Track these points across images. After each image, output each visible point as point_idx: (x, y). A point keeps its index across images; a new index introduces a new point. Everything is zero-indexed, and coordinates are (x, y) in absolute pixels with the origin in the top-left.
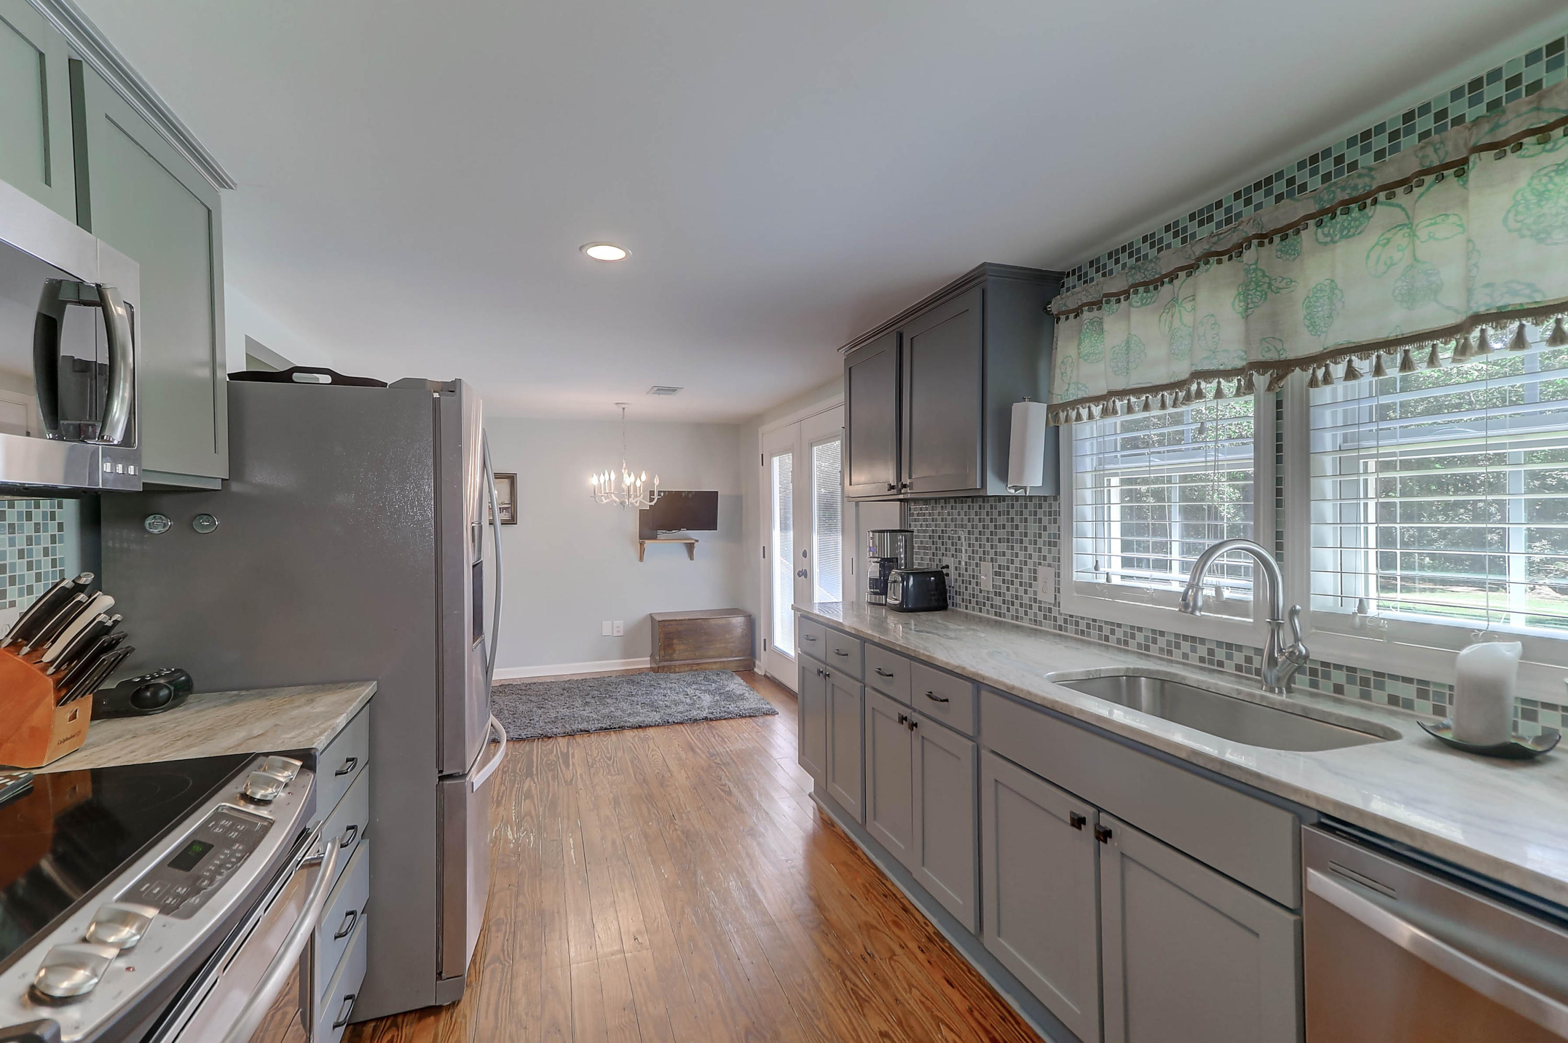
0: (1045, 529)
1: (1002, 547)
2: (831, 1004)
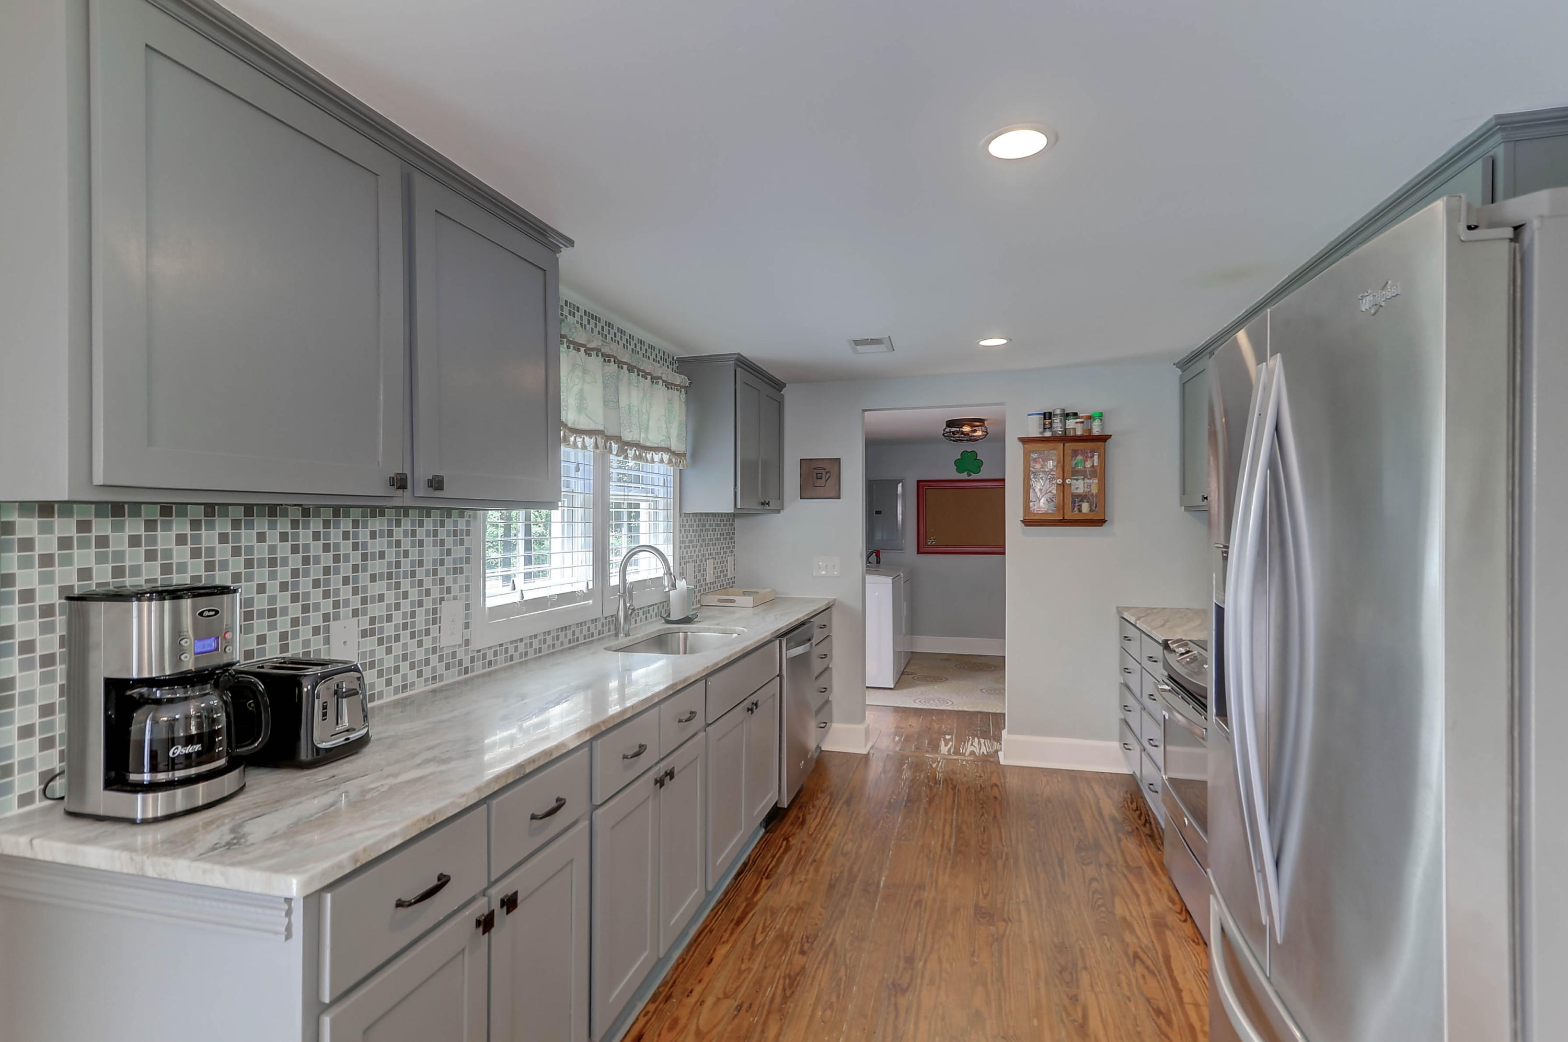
0: (449, 552)
1: (377, 588)
2: (820, 985)
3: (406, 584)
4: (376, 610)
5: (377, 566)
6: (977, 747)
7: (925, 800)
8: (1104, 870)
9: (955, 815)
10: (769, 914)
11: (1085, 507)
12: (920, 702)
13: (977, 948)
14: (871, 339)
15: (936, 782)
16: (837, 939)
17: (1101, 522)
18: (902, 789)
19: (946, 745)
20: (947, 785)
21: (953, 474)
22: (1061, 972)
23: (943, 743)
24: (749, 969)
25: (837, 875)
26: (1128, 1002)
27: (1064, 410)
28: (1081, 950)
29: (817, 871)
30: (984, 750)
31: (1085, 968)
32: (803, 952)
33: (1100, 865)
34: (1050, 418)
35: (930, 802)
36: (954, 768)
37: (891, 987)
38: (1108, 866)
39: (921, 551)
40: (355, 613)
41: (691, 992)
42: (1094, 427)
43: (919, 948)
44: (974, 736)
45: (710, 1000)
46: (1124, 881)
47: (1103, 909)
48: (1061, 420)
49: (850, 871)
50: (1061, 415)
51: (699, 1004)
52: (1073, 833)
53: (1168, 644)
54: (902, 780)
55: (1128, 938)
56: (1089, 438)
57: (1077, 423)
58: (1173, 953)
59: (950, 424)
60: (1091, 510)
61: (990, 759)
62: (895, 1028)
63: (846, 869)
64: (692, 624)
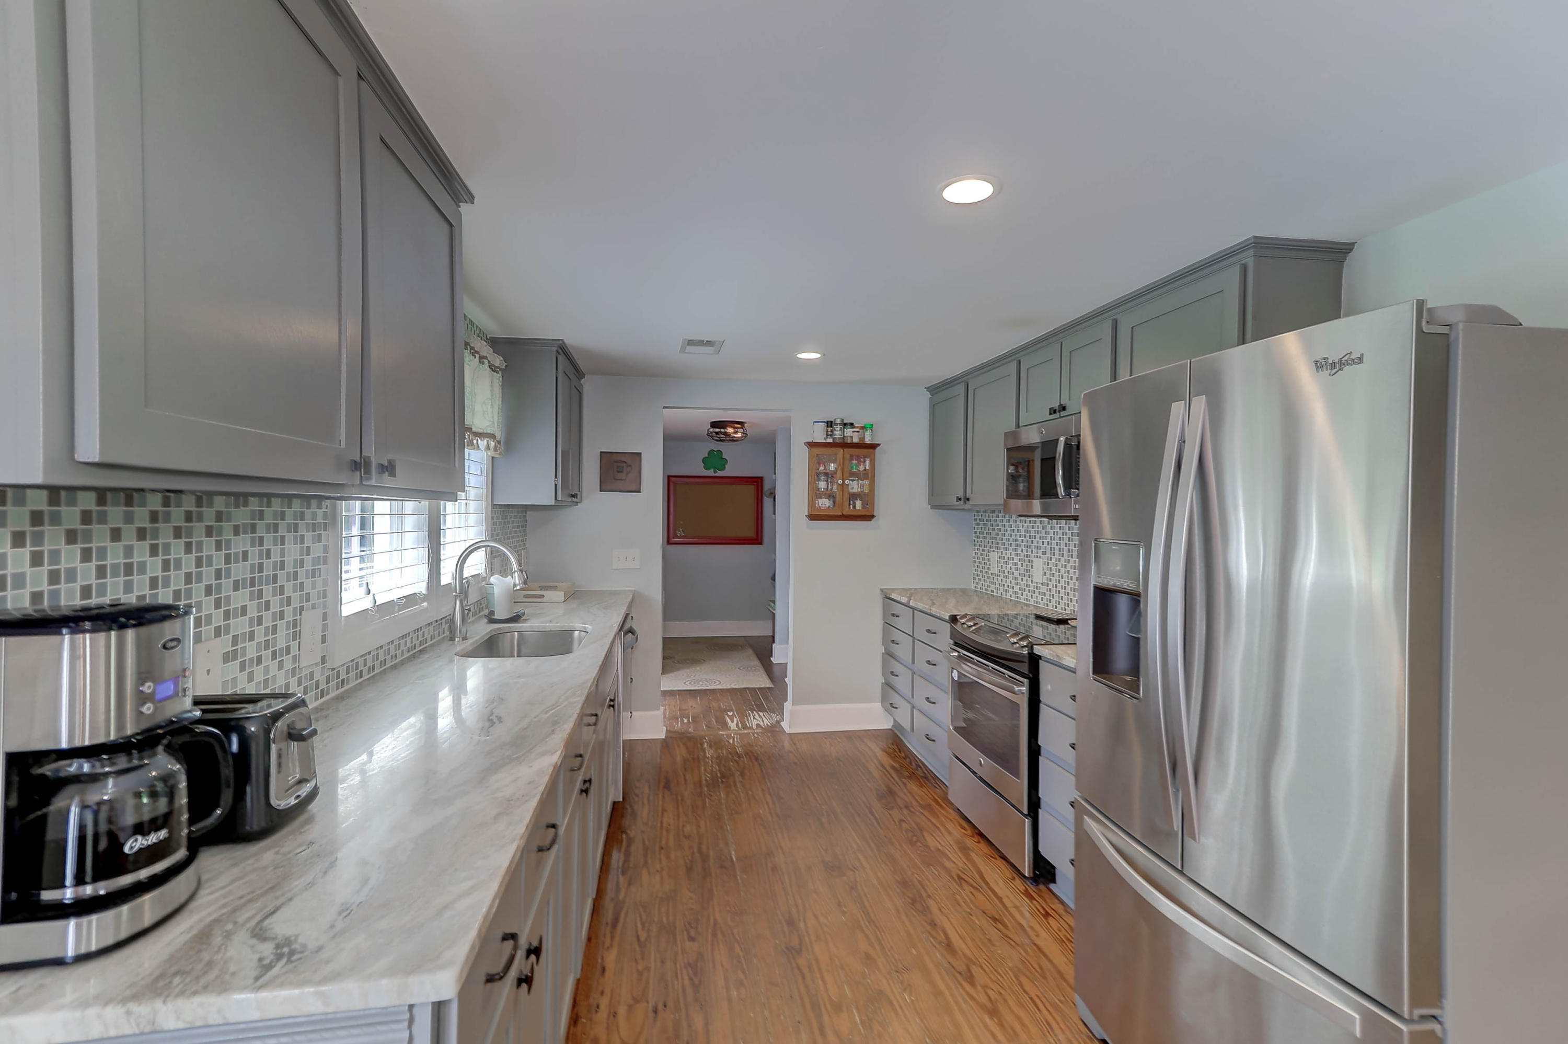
0: (308, 551)
1: (240, 598)
2: (722, 965)
3: (268, 590)
4: (240, 626)
5: (240, 570)
6: (758, 720)
7: (737, 774)
8: (905, 812)
9: (768, 784)
10: (641, 910)
11: (859, 504)
12: (690, 683)
13: (841, 899)
14: (707, 341)
15: (739, 756)
16: (718, 918)
17: (869, 517)
18: (712, 766)
19: (733, 721)
20: (750, 756)
21: (701, 471)
22: (913, 904)
23: (729, 720)
24: (648, 969)
25: (690, 858)
26: (971, 917)
27: (843, 420)
28: (919, 882)
29: (668, 858)
30: (766, 722)
31: (929, 896)
32: (692, 939)
33: (901, 808)
34: (831, 426)
35: (742, 774)
36: (750, 742)
37: (785, 950)
38: (907, 807)
39: (671, 542)
40: (218, 632)
41: (598, 1007)
42: (866, 436)
43: (794, 910)
44: (752, 710)
45: (622, 1011)
46: (924, 818)
47: (919, 844)
48: (841, 430)
49: (700, 851)
50: (841, 424)
51: (612, 1017)
52: (868, 784)
53: (957, 618)
54: (708, 758)
55: (948, 864)
56: (862, 446)
57: (854, 432)
58: (983, 870)
59: (714, 424)
60: (863, 507)
61: (774, 730)
62: (807, 987)
63: (696, 850)
64: (519, 623)
